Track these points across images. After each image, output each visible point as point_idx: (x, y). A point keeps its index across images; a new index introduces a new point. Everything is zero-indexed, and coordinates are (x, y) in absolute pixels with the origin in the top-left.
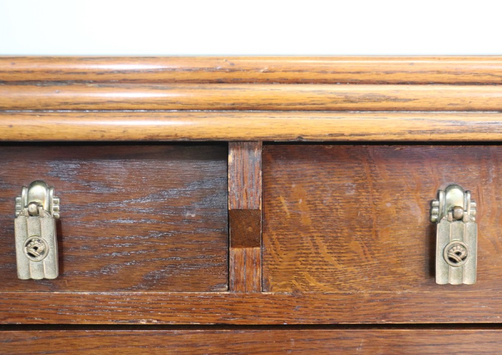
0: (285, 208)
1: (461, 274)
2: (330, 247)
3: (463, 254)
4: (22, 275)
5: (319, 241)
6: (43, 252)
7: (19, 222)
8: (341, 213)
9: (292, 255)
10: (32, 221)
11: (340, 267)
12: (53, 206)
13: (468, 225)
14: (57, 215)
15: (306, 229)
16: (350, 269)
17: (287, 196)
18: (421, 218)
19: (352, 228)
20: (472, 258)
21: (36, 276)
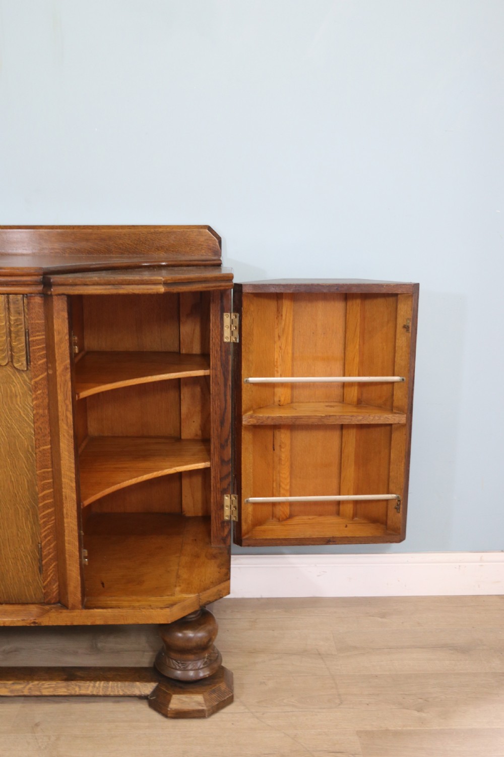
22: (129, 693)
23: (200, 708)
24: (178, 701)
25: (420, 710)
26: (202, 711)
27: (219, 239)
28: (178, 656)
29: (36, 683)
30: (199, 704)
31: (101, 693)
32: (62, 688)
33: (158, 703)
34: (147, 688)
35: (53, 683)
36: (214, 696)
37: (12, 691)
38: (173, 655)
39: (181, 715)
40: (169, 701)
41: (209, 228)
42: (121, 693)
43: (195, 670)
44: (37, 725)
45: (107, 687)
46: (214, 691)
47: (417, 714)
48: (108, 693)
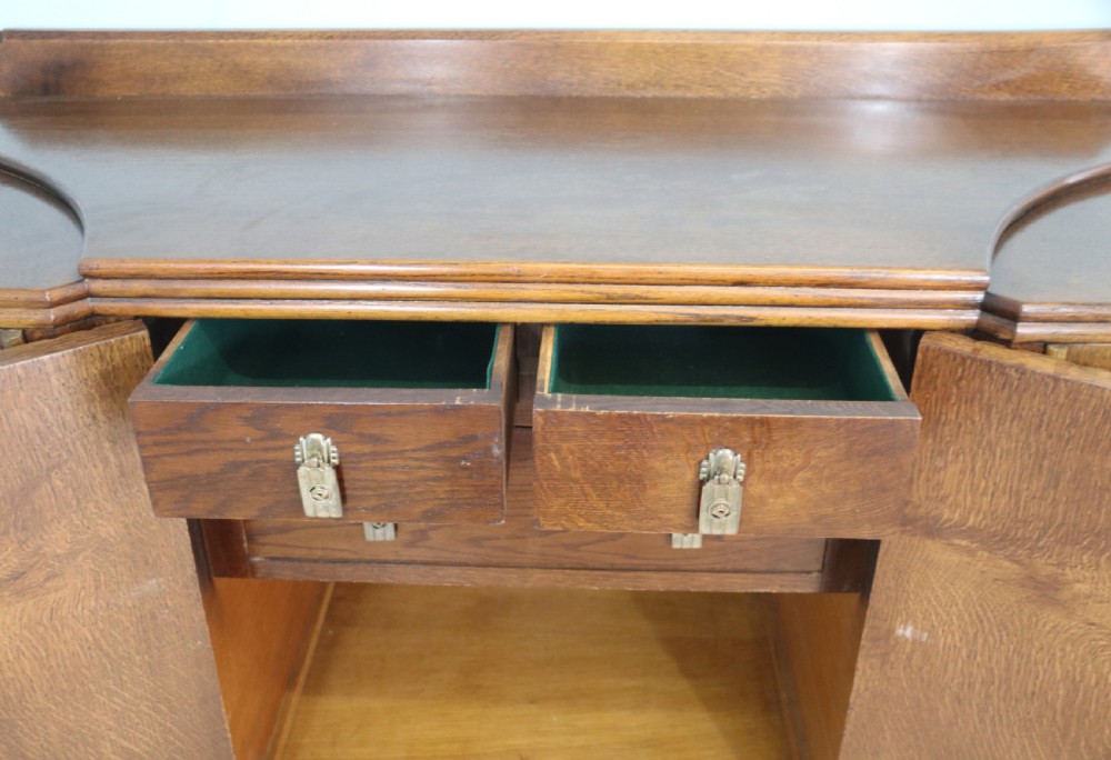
0: (556, 463)
2: (599, 496)
3: (727, 512)
4: (309, 513)
5: (588, 489)
6: (327, 498)
7: (301, 473)
8: (610, 469)
9: (562, 501)
11: (610, 512)
12: (332, 455)
14: (336, 461)
15: (575, 481)
16: (618, 514)
17: (557, 452)
18: (689, 475)
19: (622, 482)
20: (735, 514)
21: (323, 514)
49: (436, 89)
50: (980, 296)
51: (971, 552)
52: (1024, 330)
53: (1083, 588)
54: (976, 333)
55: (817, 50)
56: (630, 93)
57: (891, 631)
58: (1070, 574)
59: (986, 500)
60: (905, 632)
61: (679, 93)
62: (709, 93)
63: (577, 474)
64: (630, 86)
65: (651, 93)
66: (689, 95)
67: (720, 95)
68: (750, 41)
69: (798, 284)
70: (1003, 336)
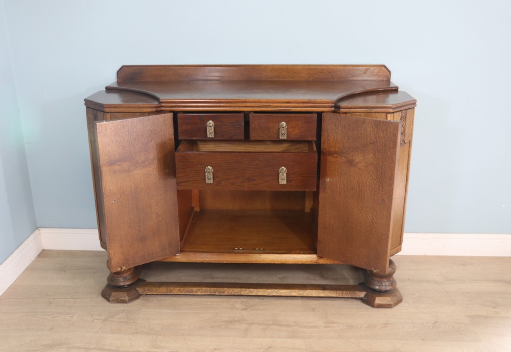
1: (284, 137)
3: (284, 134)
4: (208, 136)
5: (259, 131)
6: (212, 133)
7: (208, 128)
10: (210, 128)
12: (213, 125)
13: (285, 129)
18: (277, 127)
20: (286, 134)
21: (211, 137)
22: (354, 296)
23: (390, 303)
24: (378, 300)
25: (494, 308)
26: (391, 305)
27: (390, 72)
28: (379, 279)
29: (309, 291)
30: (389, 301)
31: (340, 296)
32: (321, 293)
33: (368, 301)
34: (362, 294)
35: (317, 291)
36: (395, 298)
37: (298, 294)
38: (376, 279)
39: (381, 306)
40: (375, 300)
41: (385, 67)
42: (350, 296)
43: (385, 285)
44: (314, 309)
45: (343, 293)
46: (394, 296)
47: (493, 309)
48: (344, 296)
49: (225, 79)
50: (334, 104)
51: (337, 157)
52: (342, 110)
53: (357, 160)
54: (334, 112)
55: (315, 69)
56: (271, 79)
57: (325, 180)
58: (354, 159)
59: (338, 145)
60: (328, 180)
61: (283, 79)
62: (290, 79)
63: (257, 128)
64: (272, 78)
65: (276, 79)
66: (286, 80)
67: (293, 80)
68: (299, 67)
69: (298, 103)
70: (338, 112)
